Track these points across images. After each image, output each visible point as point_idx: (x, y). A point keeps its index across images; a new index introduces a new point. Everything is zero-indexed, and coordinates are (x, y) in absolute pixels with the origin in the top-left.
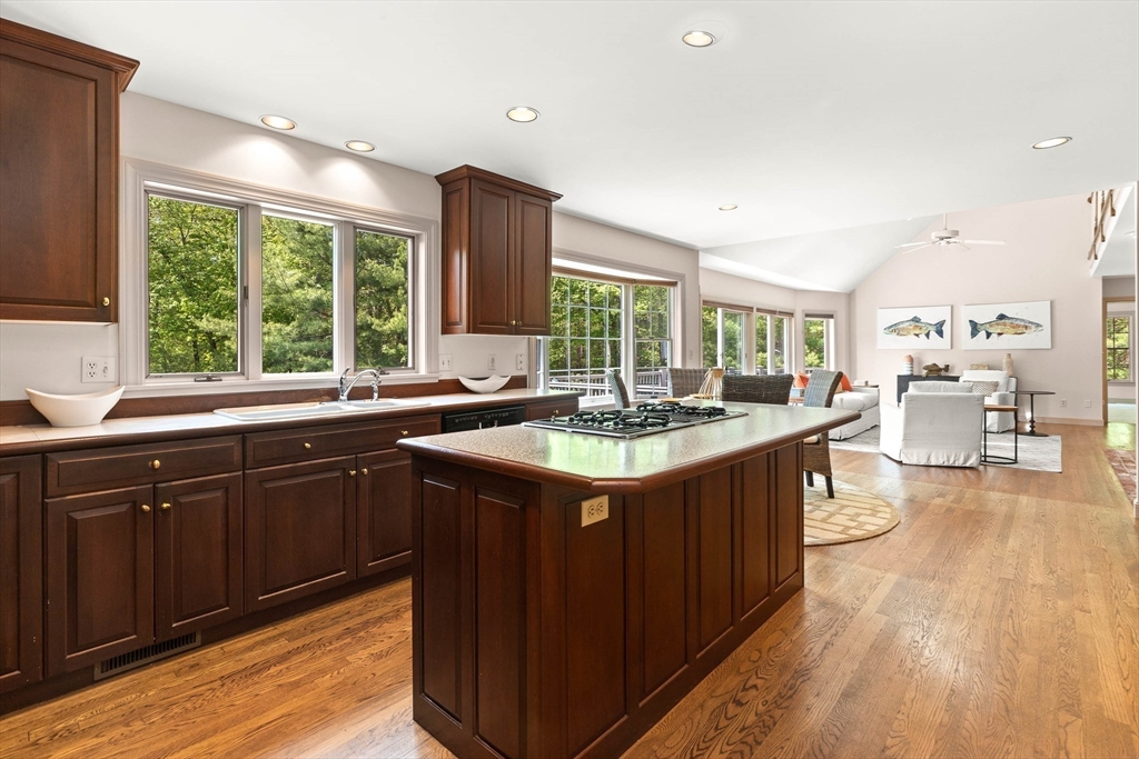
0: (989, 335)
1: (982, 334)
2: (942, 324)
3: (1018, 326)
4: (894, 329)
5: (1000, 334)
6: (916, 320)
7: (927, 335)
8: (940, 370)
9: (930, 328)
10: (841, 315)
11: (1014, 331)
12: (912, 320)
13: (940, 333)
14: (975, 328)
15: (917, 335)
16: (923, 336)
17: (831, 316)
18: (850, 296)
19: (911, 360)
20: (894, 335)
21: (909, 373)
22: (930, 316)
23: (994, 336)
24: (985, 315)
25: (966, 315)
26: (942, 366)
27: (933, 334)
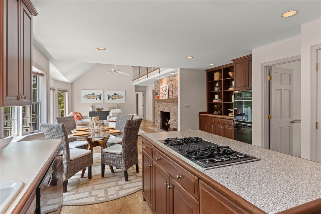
0: (112, 99)
1: (111, 99)
2: (100, 95)
3: (119, 97)
4: (87, 96)
5: (115, 99)
6: (93, 94)
7: (97, 99)
8: (100, 109)
9: (97, 97)
10: (70, 91)
11: (118, 98)
12: (92, 94)
13: (100, 98)
14: (109, 97)
15: (94, 99)
16: (95, 99)
17: (67, 91)
18: (72, 84)
19: (92, 106)
20: (87, 99)
21: (92, 111)
22: (97, 93)
23: (113, 99)
25: (107, 93)
26: (101, 108)
27: (98, 98)
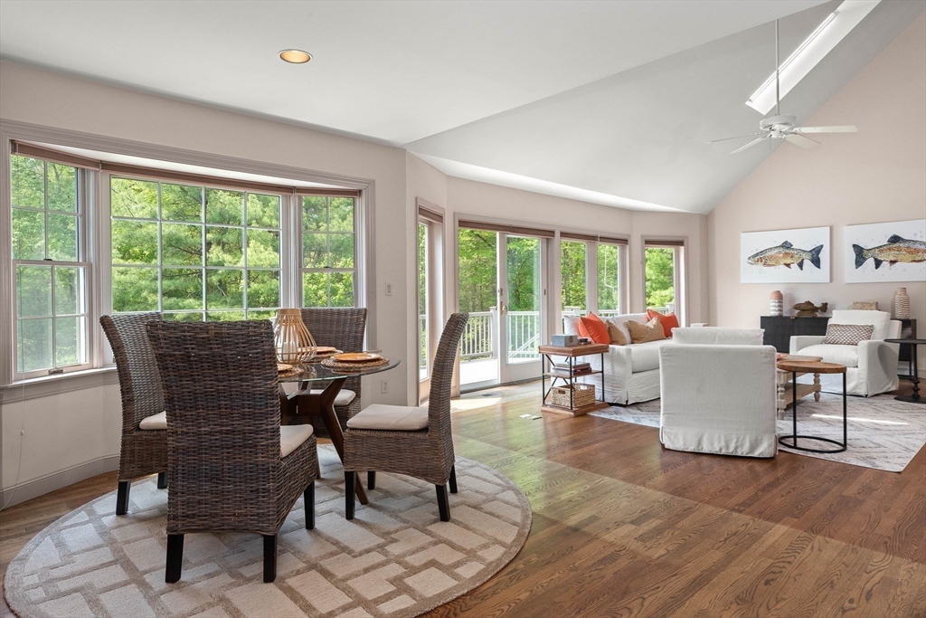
0: (878, 263)
1: (870, 262)
2: (818, 250)
3: (917, 251)
4: (761, 258)
5: (893, 262)
6: (787, 245)
7: (801, 265)
8: (816, 309)
9: (804, 256)
10: (695, 242)
11: (910, 257)
12: (782, 246)
13: (816, 262)
14: (860, 254)
15: (788, 265)
16: (795, 266)
17: (680, 243)
18: (706, 219)
19: (779, 296)
20: (760, 266)
21: (776, 313)
22: (804, 240)
23: (885, 265)
24: (873, 237)
25: (851, 235)
26: (817, 304)
27: (807, 263)
